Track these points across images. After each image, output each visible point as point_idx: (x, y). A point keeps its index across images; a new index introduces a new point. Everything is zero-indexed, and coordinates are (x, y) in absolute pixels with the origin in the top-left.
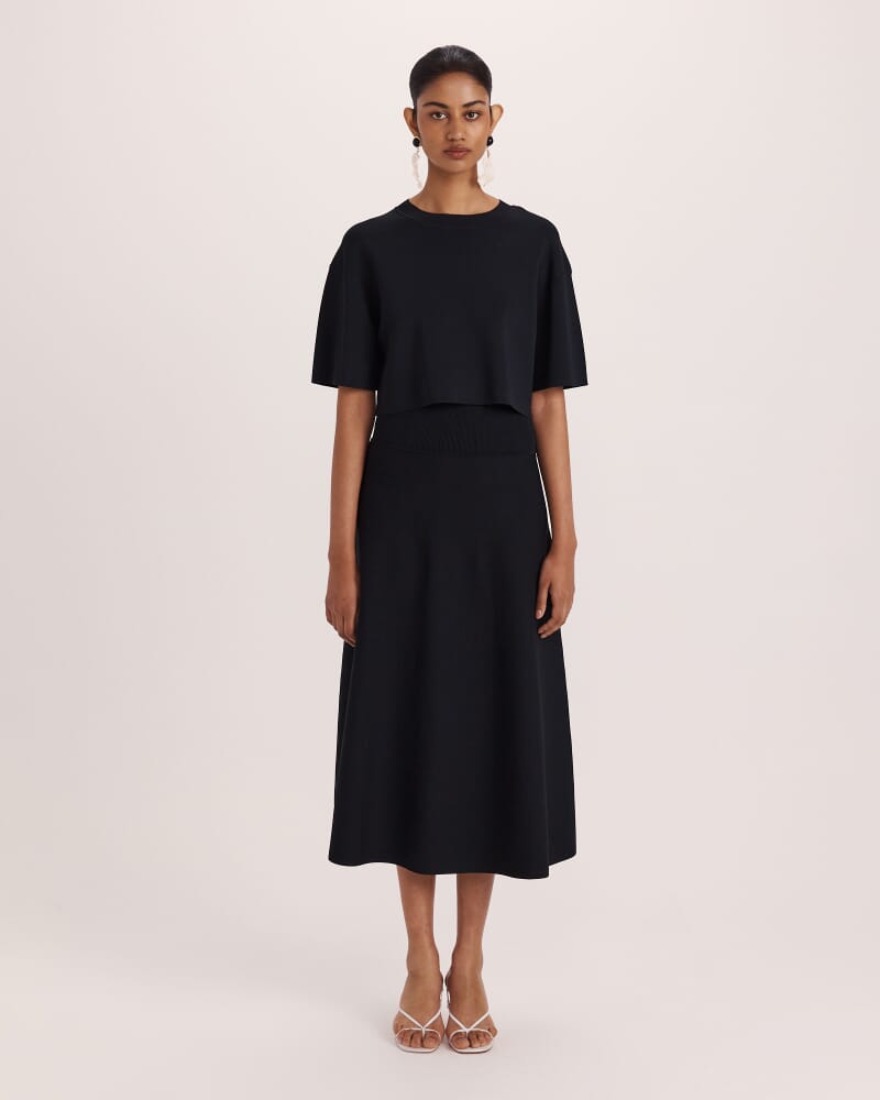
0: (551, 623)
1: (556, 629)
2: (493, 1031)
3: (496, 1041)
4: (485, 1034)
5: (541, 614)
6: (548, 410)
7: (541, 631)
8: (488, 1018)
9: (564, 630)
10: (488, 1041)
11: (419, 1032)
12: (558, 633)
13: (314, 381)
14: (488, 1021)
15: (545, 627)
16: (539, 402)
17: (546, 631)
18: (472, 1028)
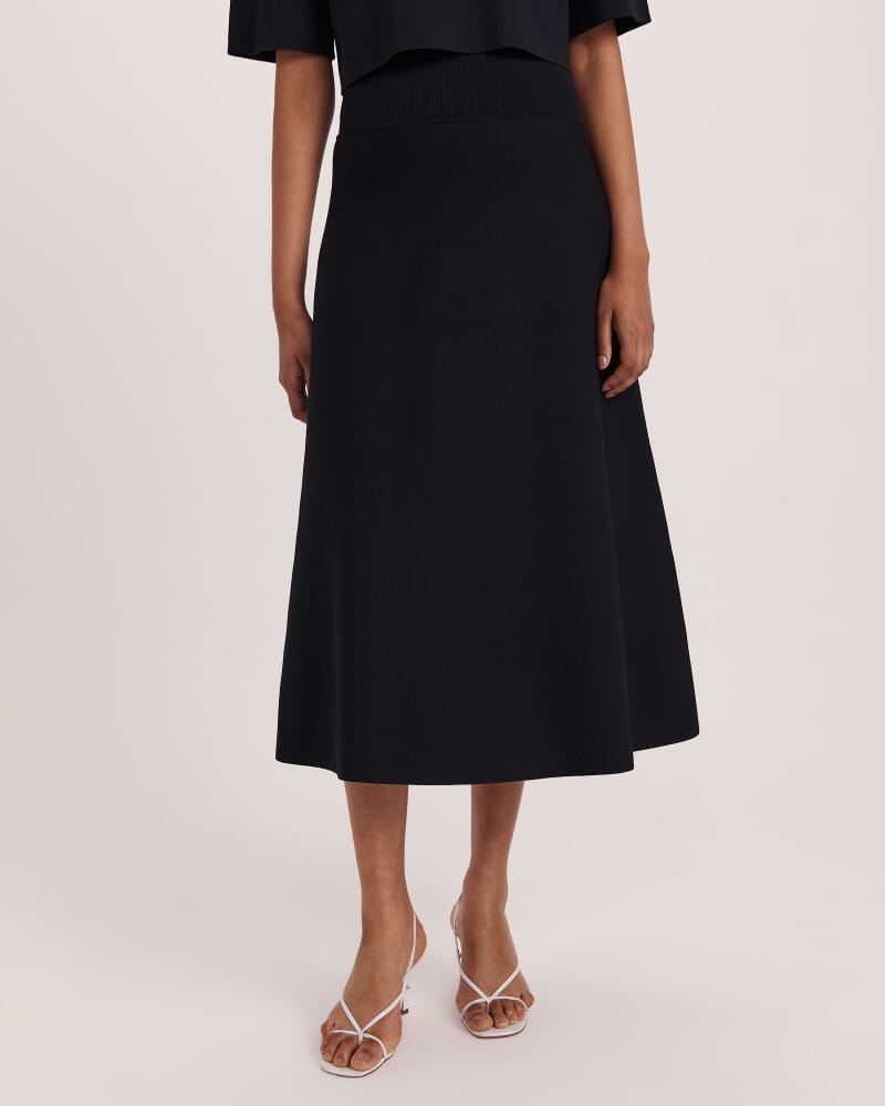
0: (620, 373)
1: (630, 382)
2: (528, 998)
3: (531, 1013)
4: (515, 1004)
5: (606, 361)
6: (595, 66)
7: (606, 388)
8: (519, 979)
9: (645, 382)
10: (520, 1015)
11: (350, 1039)
12: (635, 387)
13: (231, 52)
14: (520, 983)
15: (613, 380)
16: (581, 58)
17: (614, 386)
18: (495, 996)
